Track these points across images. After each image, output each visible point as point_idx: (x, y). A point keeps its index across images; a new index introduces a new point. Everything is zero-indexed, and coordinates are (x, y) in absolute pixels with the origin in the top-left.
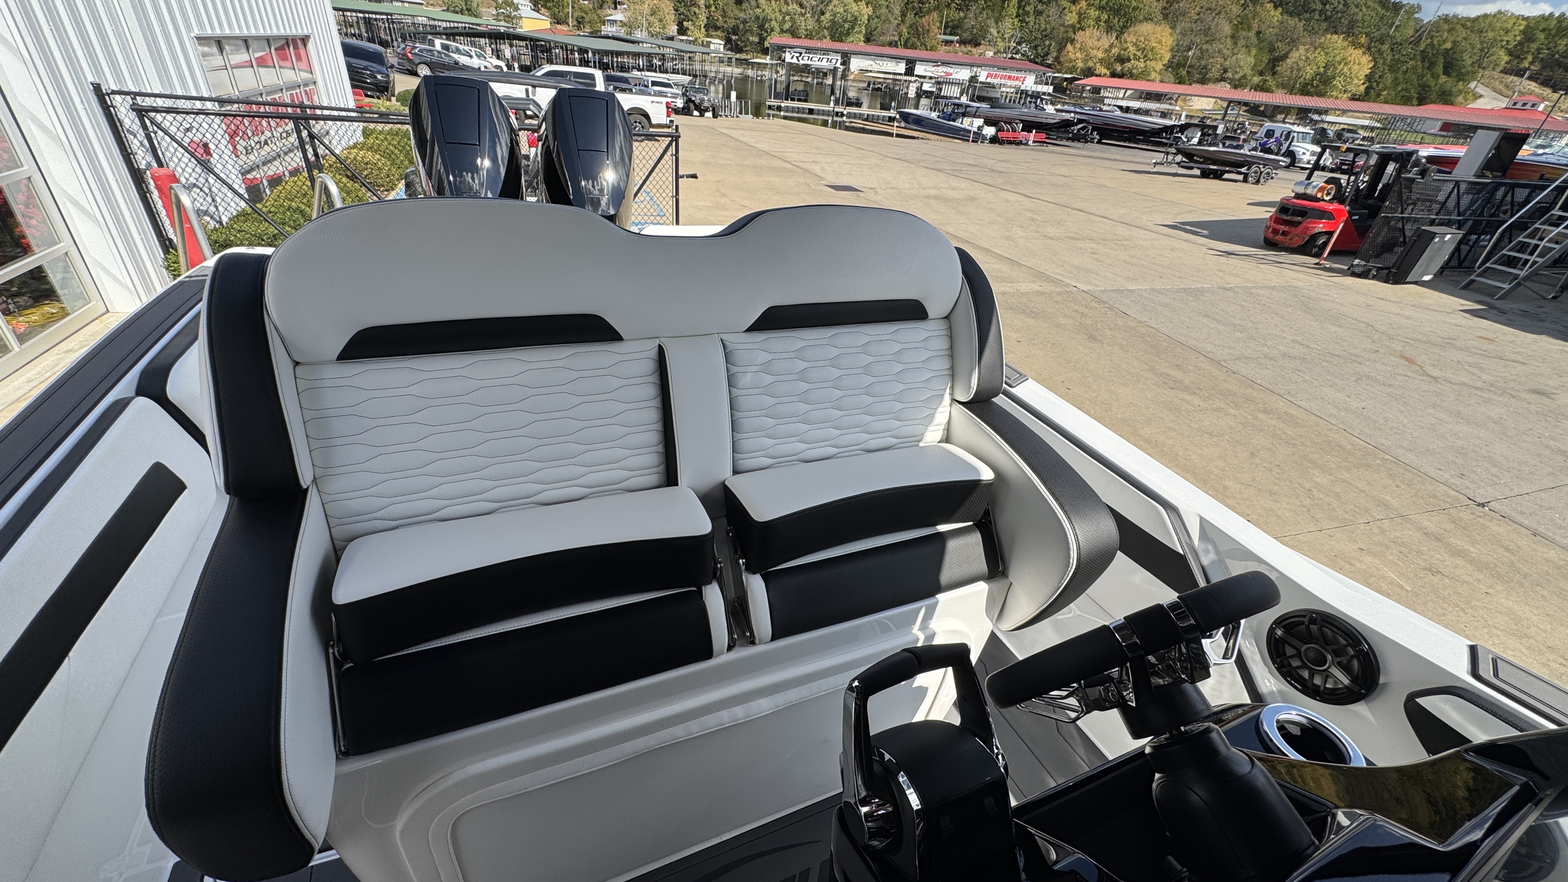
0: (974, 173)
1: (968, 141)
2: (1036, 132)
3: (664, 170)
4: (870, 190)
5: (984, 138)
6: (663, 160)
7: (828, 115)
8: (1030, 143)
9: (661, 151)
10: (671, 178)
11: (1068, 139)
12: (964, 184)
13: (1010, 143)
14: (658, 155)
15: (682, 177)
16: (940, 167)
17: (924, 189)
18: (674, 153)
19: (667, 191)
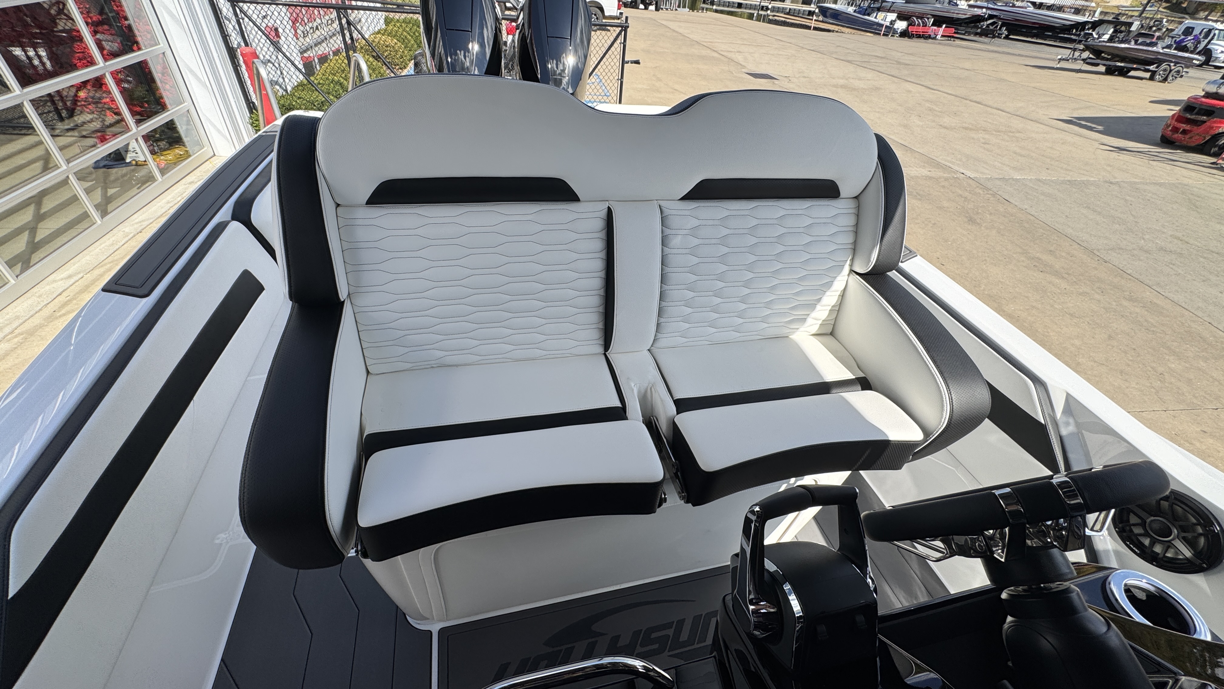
0: (881, 65)
1: (879, 34)
2: (946, 27)
3: (613, 57)
4: (785, 79)
5: (895, 32)
6: (613, 47)
7: (755, 9)
8: (939, 37)
9: (612, 39)
10: (618, 64)
11: (976, 34)
12: (870, 75)
13: (919, 36)
14: (609, 43)
15: (627, 62)
16: (850, 58)
17: (834, 78)
18: (622, 41)
19: (614, 74)
